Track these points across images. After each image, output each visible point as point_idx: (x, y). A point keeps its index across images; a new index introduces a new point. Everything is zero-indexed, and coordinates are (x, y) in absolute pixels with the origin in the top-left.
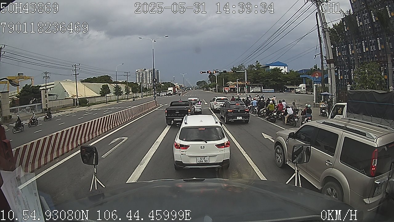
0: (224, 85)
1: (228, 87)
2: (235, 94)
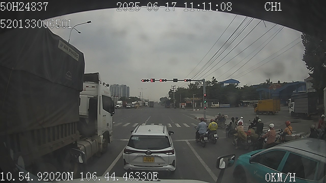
0: (181, 101)
2: (192, 110)
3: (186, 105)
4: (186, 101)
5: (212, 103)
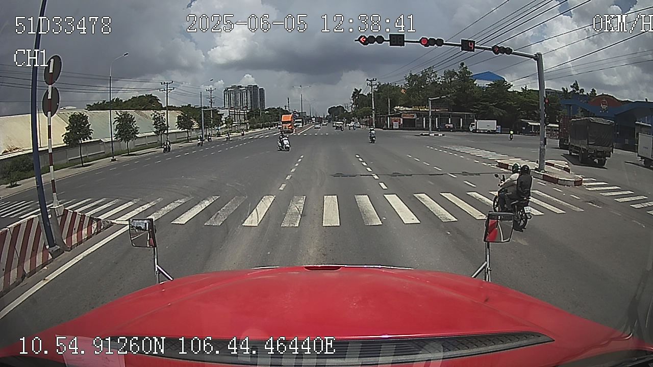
0: (391, 113)
1: (400, 116)
2: (425, 135)
3: (402, 123)
4: (401, 113)
5: (461, 120)
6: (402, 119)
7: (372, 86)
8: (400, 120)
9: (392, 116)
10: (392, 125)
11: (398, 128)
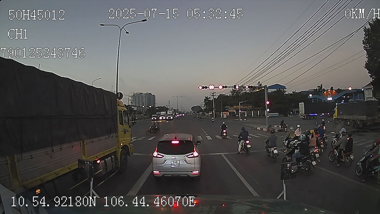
0: (223, 110)
1: (227, 111)
2: (238, 120)
3: (228, 115)
5: (258, 111)
6: (228, 113)
7: (213, 96)
8: (227, 113)
9: (224, 112)
10: (223, 116)
11: (226, 117)
